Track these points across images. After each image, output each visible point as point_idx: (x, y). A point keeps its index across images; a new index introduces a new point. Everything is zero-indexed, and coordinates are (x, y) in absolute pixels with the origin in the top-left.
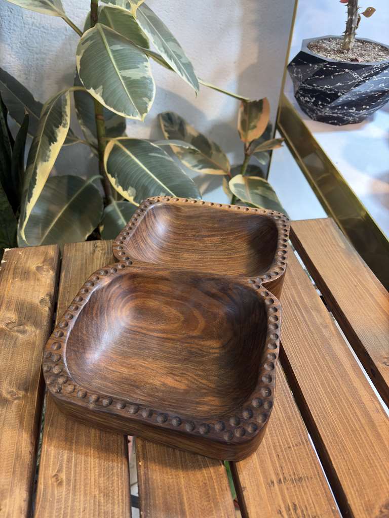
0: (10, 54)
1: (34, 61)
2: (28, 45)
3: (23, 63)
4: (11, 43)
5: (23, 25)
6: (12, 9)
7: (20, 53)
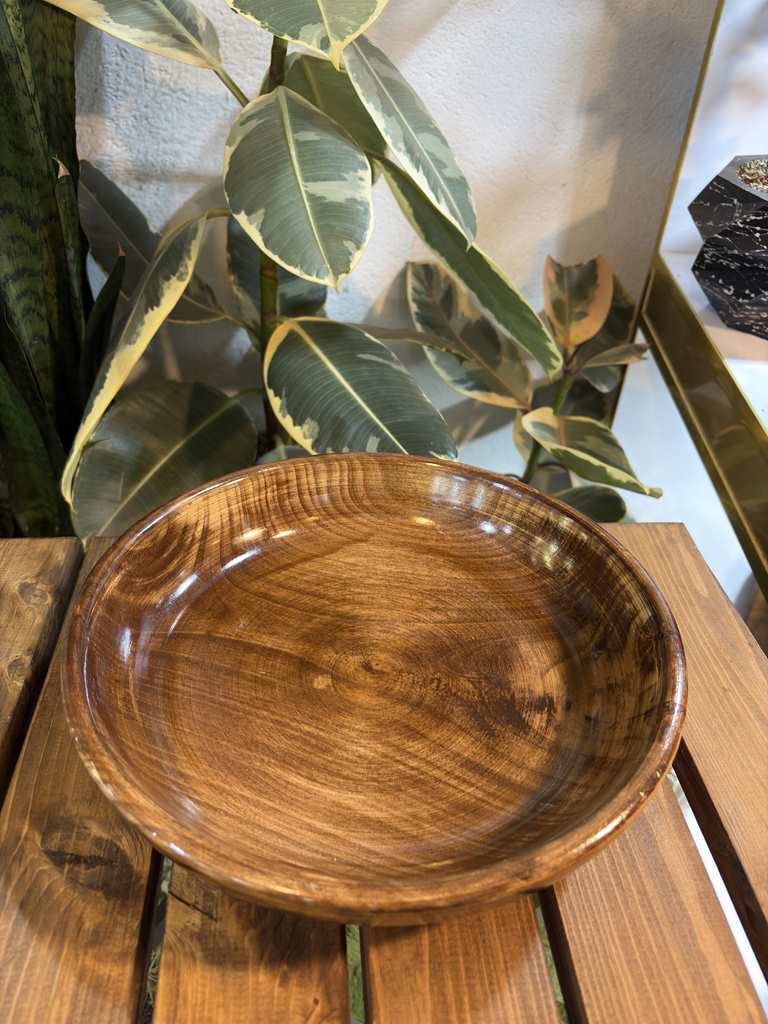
0: (112, 139)
1: (158, 155)
2: (149, 123)
3: (137, 159)
4: (116, 116)
5: (143, 83)
6: (125, 51)
7: (133, 138)
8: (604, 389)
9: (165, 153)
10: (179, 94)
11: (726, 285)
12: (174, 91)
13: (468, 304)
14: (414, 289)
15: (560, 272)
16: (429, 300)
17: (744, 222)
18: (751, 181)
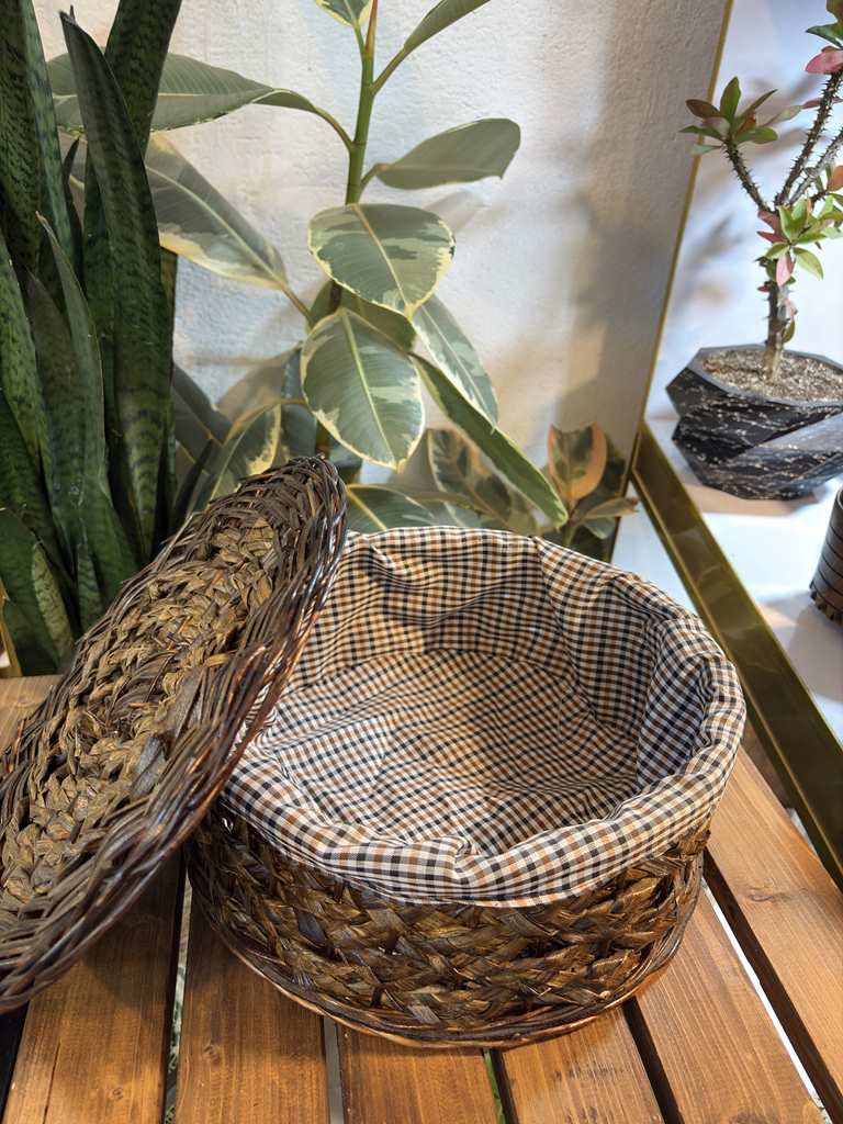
8: (602, 535)
9: (223, 341)
10: (238, 296)
11: (699, 453)
12: (233, 294)
13: (481, 464)
14: (435, 453)
15: (561, 438)
16: (448, 461)
17: (709, 406)
18: (713, 371)
